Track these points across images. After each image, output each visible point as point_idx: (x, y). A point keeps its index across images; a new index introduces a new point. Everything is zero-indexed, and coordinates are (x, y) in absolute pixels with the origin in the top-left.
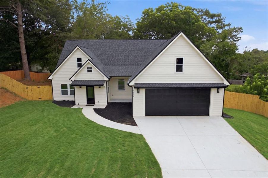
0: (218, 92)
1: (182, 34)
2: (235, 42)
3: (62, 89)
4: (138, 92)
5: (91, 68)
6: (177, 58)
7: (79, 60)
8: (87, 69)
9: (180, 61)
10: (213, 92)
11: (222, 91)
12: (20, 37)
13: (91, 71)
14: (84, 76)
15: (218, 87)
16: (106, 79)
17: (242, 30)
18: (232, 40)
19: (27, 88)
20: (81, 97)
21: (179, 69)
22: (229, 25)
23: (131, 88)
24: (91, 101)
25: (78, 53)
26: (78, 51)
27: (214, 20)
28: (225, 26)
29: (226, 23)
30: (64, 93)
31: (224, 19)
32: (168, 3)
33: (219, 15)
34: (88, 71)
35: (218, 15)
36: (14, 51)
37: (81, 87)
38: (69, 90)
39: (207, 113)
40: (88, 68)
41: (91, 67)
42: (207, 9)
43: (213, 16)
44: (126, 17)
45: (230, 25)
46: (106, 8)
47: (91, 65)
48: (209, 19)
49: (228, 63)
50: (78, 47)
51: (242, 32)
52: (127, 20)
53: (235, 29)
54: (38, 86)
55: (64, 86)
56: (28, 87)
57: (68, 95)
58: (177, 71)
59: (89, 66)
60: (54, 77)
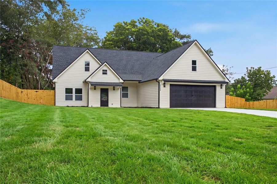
0: (221, 88)
3: (66, 94)
5: (106, 71)
6: (192, 61)
10: (218, 88)
11: (224, 86)
13: (106, 74)
14: (99, 78)
16: (122, 81)
19: (22, 92)
20: (94, 99)
21: (194, 69)
23: (158, 83)
26: (87, 54)
30: (68, 98)
34: (103, 73)
37: (95, 89)
38: (74, 94)
39: (214, 106)
40: (103, 70)
41: (106, 69)
47: (107, 67)
50: (87, 50)
54: (36, 90)
55: (69, 91)
56: (23, 90)
57: (72, 100)
58: (192, 71)
59: (105, 68)
60: (59, 80)
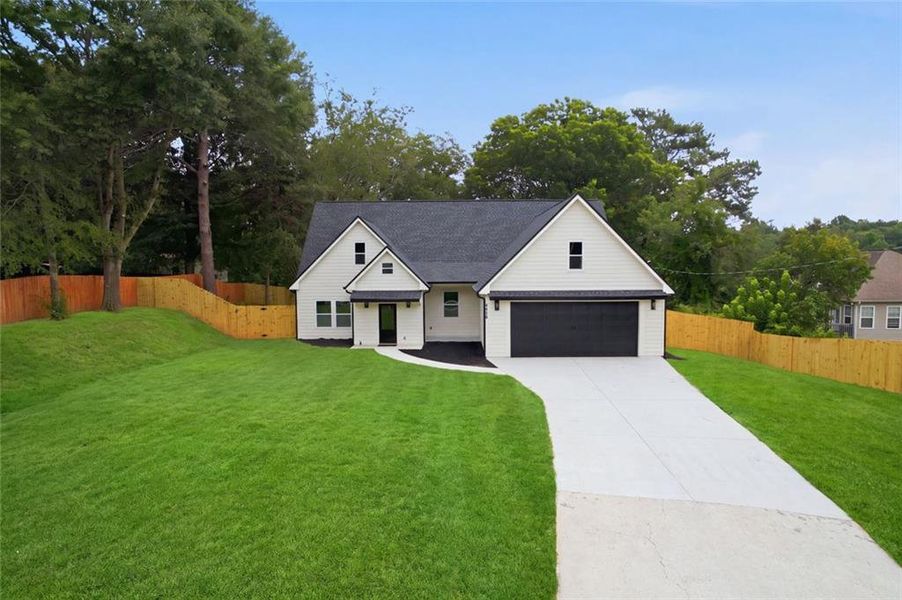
0: (653, 308)
1: (578, 197)
2: (744, 201)
3: (317, 313)
4: (497, 309)
5: (391, 265)
6: (571, 244)
7: (360, 247)
8: (381, 268)
9: (576, 248)
10: (644, 307)
11: (661, 304)
12: (201, 195)
13: (390, 272)
14: (376, 282)
15: (653, 297)
16: (424, 287)
17: (759, 168)
18: (735, 194)
20: (366, 327)
21: (576, 263)
22: (725, 154)
23: (482, 300)
24: (388, 336)
25: (357, 233)
26: (358, 227)
27: (687, 139)
28: (715, 157)
29: (716, 149)
30: (323, 322)
31: (711, 138)
32: (557, 101)
33: (698, 129)
34: (384, 272)
35: (694, 128)
36: (177, 227)
37: (367, 306)
38: (334, 313)
39: (632, 352)
40: (384, 265)
41: (390, 262)
42: (664, 111)
43: (682, 131)
44: (446, 137)
45: (727, 154)
46: (403, 122)
47: (392, 259)
48: (672, 138)
49: (708, 255)
50: (358, 219)
51: (759, 173)
52: (449, 145)
53: (741, 166)
54: (262, 307)
55: (323, 306)
56: (239, 307)
57: (330, 325)
58: (571, 267)
59: (387, 260)
60: (302, 285)
